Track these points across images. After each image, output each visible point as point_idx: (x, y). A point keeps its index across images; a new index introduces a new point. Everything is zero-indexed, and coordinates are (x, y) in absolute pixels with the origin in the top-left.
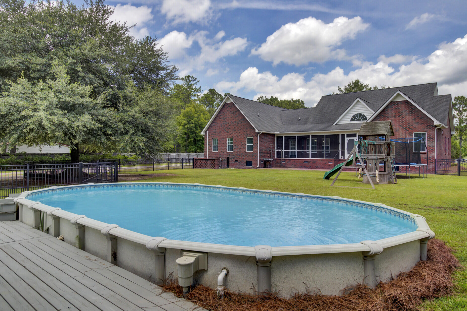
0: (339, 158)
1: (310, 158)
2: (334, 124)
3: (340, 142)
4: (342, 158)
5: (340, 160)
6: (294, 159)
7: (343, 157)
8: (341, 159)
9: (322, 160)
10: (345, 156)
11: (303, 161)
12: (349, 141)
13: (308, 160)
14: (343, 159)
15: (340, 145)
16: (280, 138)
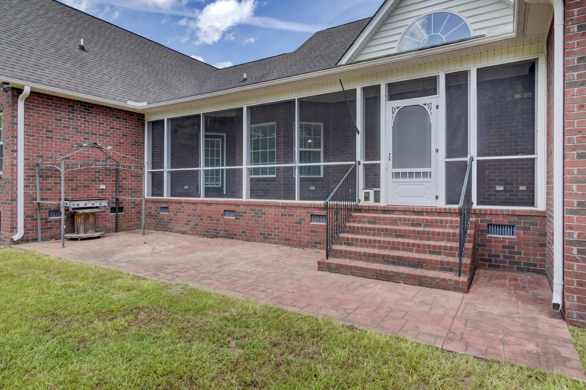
0: (353, 197)
1: (245, 197)
2: (344, 61)
3: (359, 124)
4: (367, 198)
5: (359, 209)
6: (194, 203)
7: (372, 192)
8: (363, 203)
9: (284, 207)
10: (382, 189)
11: (222, 208)
12: (402, 113)
13: (237, 205)
14: (371, 202)
15: (359, 139)
16: (157, 125)
